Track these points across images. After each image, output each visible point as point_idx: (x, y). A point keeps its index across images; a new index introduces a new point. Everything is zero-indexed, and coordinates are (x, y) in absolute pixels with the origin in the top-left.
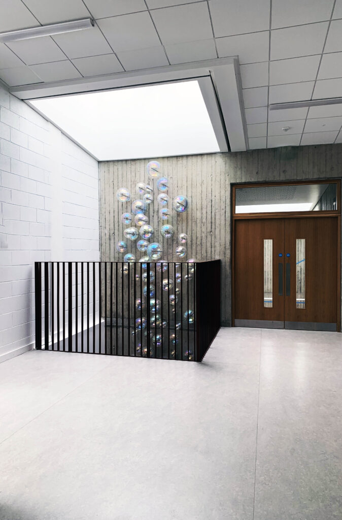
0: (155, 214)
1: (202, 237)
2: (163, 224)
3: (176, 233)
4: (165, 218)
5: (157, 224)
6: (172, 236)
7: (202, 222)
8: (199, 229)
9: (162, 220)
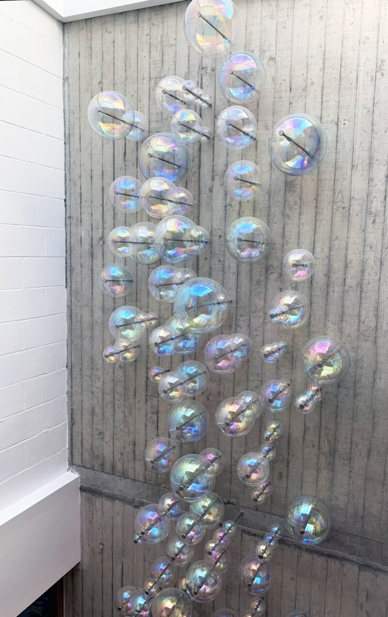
0: (217, 182)
1: (363, 263)
2: (240, 215)
3: (278, 246)
4: (248, 193)
5: (221, 214)
6: (267, 256)
7: (368, 212)
8: (355, 235)
9: (235, 204)
